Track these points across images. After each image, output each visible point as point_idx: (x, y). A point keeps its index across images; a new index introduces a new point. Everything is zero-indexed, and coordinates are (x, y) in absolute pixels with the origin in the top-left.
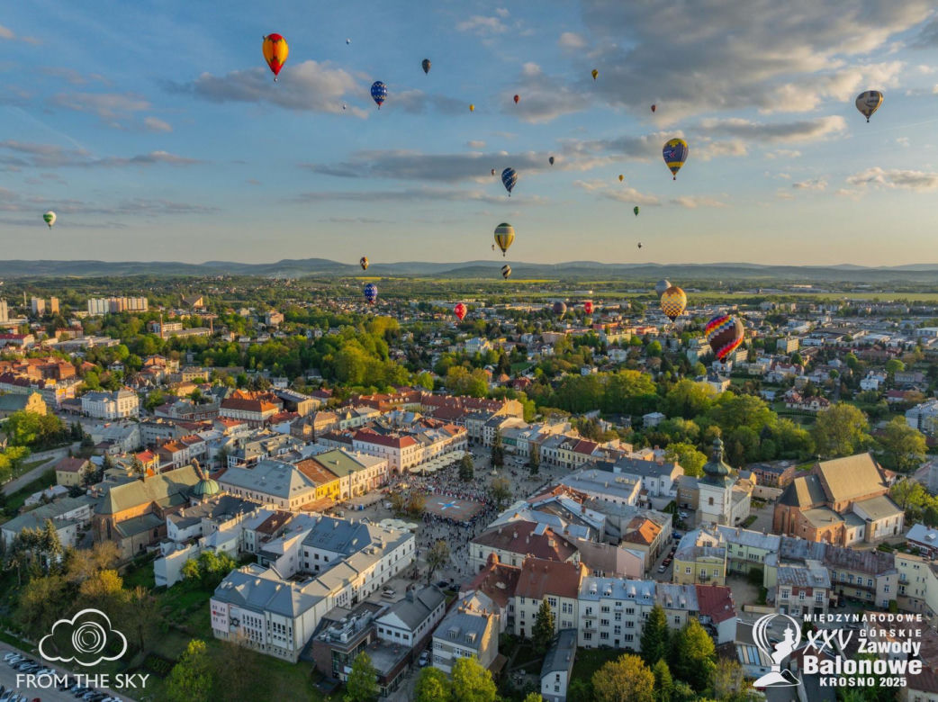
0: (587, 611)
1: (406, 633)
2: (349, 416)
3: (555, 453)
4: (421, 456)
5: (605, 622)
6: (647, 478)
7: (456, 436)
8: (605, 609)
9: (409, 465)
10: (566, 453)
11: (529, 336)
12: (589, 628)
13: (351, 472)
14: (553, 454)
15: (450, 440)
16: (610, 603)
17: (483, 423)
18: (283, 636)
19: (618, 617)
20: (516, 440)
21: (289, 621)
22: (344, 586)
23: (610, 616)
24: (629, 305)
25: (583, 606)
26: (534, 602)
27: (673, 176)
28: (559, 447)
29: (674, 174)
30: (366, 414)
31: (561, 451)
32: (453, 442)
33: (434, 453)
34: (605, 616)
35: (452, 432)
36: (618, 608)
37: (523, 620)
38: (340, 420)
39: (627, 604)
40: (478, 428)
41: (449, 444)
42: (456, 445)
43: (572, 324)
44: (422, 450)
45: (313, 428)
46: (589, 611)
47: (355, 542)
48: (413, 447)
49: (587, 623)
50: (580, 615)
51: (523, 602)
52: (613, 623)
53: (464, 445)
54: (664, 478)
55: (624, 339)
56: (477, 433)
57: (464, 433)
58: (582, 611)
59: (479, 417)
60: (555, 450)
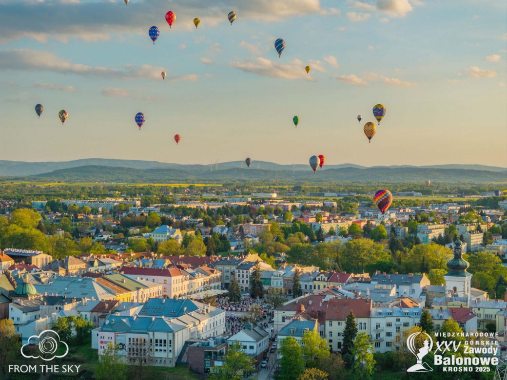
0: (377, 326)
1: (252, 344)
2: (96, 263)
3: (311, 286)
4: (186, 288)
5: (389, 334)
6: (400, 287)
7: (213, 275)
8: (389, 325)
9: (178, 295)
10: (322, 284)
11: (223, 229)
12: (379, 338)
13: (138, 289)
14: (308, 288)
15: (207, 278)
16: (392, 320)
17: (234, 268)
18: (163, 348)
19: (398, 329)
20: (270, 279)
21: (171, 335)
22: (194, 326)
23: (392, 330)
24: (335, 204)
25: (374, 321)
26: (339, 323)
27: (378, 123)
28: (315, 279)
29: (379, 122)
30: (110, 264)
31: (317, 283)
32: (210, 281)
33: (196, 288)
34: (389, 330)
35: (209, 272)
36: (398, 323)
37: (331, 338)
38: (89, 267)
39: (404, 320)
40: (229, 274)
41: (207, 282)
42: (212, 285)
43: (269, 220)
44: (187, 282)
45: (67, 271)
46: (378, 326)
47: (185, 309)
48: (180, 277)
49: (377, 335)
50: (372, 329)
51: (331, 325)
52: (394, 334)
53: (218, 286)
54: (415, 286)
55: (341, 228)
56: (227, 278)
57: (219, 274)
58: (374, 326)
59: (229, 263)
60: (311, 283)
